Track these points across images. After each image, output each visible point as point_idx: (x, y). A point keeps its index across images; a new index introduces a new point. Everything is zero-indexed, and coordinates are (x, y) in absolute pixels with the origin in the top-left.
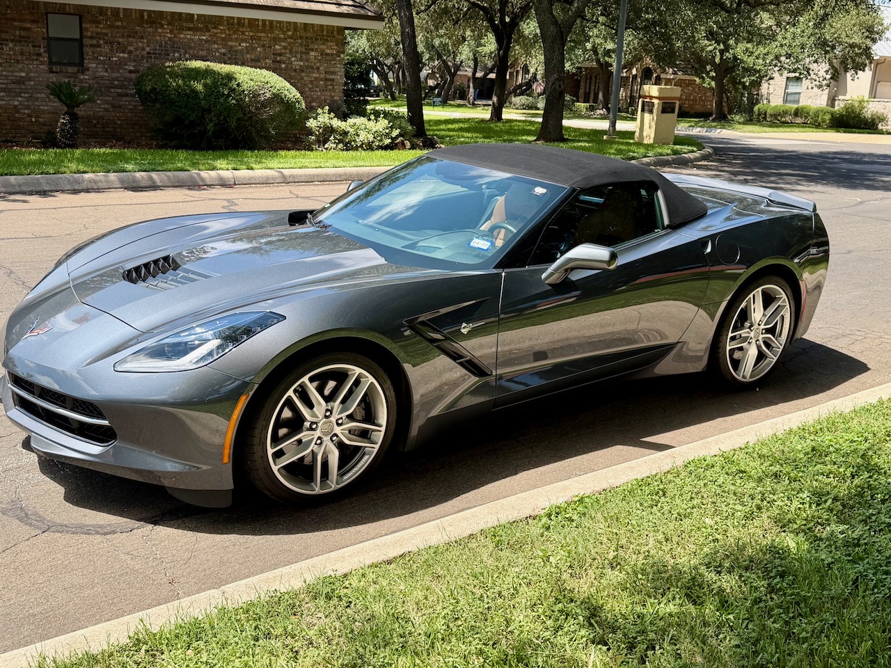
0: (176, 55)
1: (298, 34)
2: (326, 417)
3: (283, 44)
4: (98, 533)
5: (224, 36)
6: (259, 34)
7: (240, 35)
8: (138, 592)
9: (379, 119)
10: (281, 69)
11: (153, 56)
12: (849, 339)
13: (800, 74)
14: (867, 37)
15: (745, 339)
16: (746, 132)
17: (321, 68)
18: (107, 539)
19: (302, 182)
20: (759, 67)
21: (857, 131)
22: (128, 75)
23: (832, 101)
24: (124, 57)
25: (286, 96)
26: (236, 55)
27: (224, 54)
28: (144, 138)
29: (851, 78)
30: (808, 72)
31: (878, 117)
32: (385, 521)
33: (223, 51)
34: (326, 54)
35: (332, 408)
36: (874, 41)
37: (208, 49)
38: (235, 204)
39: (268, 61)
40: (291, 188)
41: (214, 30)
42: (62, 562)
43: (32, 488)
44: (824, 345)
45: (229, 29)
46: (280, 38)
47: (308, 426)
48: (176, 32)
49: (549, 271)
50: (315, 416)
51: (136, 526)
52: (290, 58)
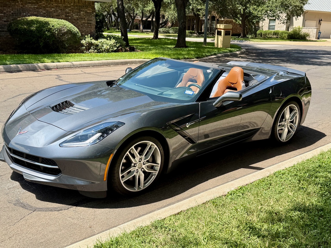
0: (24, 14)
1: (76, 4)
2: (140, 161)
3: (69, 9)
4: (55, 211)
5: (44, 6)
6: (59, 5)
7: (51, 5)
8: (79, 231)
9: (111, 39)
10: (69, 19)
11: (14, 15)
12: (317, 124)
13: (276, 18)
14: (301, 3)
15: (283, 126)
16: (255, 42)
17: (86, 18)
18: (60, 213)
19: (85, 67)
20: (259, 15)
21: (298, 40)
22: (4, 23)
23: (288, 28)
24: (2, 15)
25: (73, 30)
26: (50, 14)
27: (45, 13)
28: (11, 49)
29: (295, 19)
30: (279, 17)
31: (306, 35)
32: (164, 200)
33: (44, 12)
34: (88, 13)
35: (142, 158)
36: (304, 4)
37: (38, 11)
38: (61, 77)
39: (63, 16)
40: (81, 69)
41: (40, 3)
42: (45, 222)
43: (22, 195)
44: (308, 127)
45: (46, 3)
46: (68, 6)
47: (133, 165)
48: (24, 4)
49: (216, 102)
50: (136, 161)
51: (69, 207)
52: (72, 15)
